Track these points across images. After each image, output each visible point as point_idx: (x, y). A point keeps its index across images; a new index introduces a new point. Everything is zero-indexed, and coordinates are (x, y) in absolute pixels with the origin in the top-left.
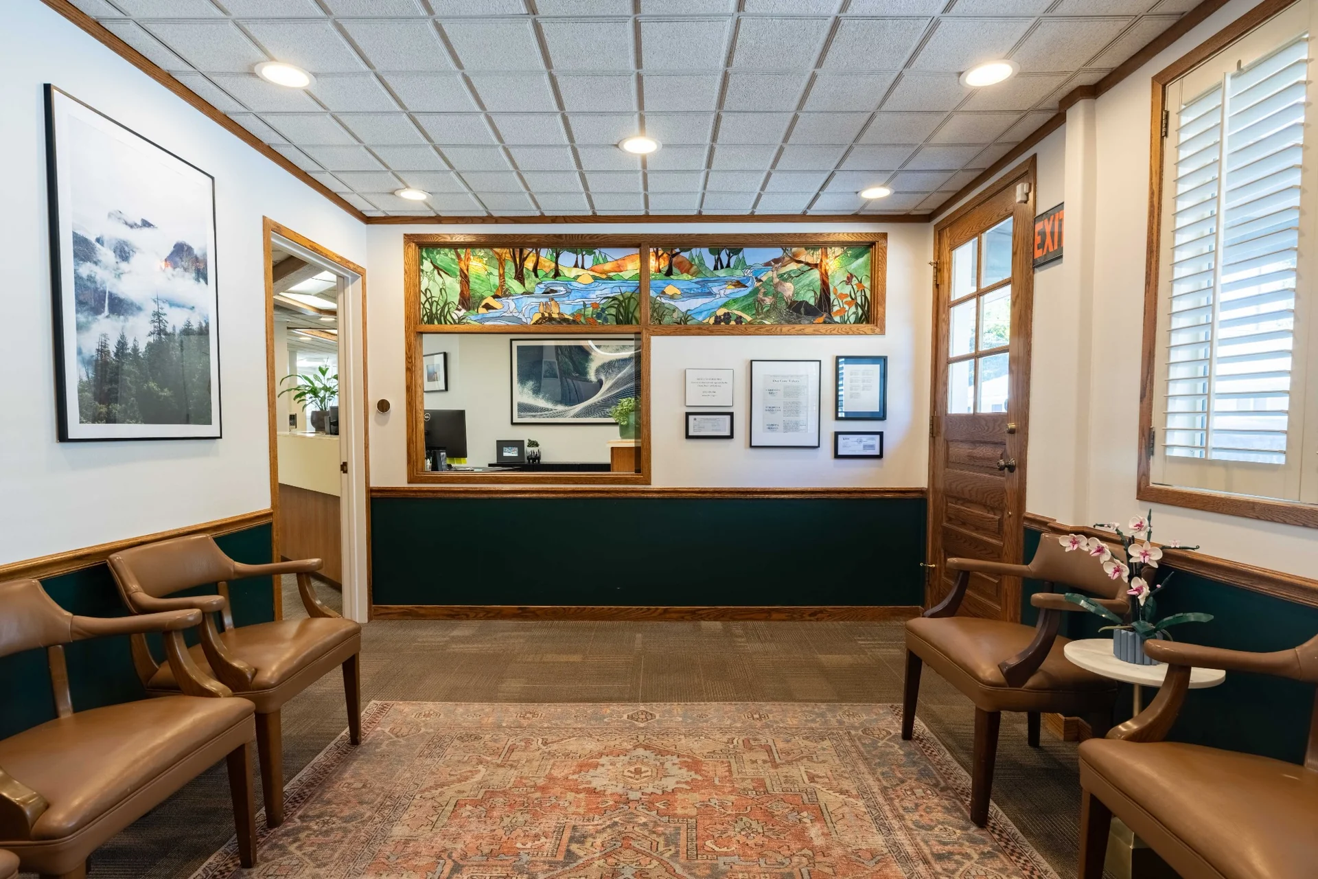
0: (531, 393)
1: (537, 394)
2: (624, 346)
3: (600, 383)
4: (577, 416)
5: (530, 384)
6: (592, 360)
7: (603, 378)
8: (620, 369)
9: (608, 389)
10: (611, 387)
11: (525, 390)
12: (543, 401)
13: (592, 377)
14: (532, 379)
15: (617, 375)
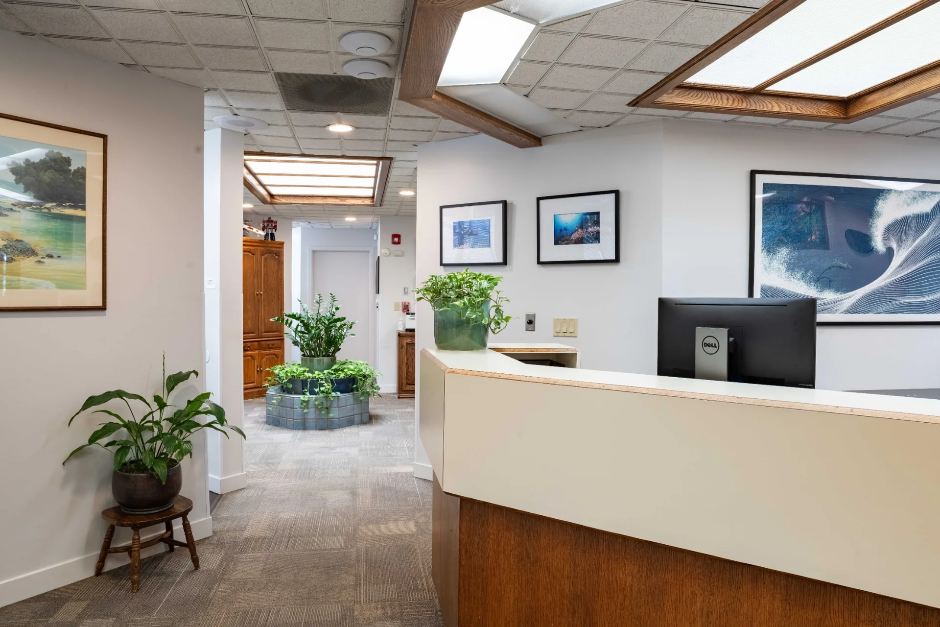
0: (783, 268)
1: (793, 270)
2: (924, 193)
3: (890, 252)
4: (852, 310)
5: (783, 253)
6: (879, 216)
7: (894, 245)
8: (920, 230)
9: (901, 266)
10: (905, 261)
11: (775, 264)
12: (802, 283)
13: (879, 244)
14: (785, 244)
15: (914, 241)
